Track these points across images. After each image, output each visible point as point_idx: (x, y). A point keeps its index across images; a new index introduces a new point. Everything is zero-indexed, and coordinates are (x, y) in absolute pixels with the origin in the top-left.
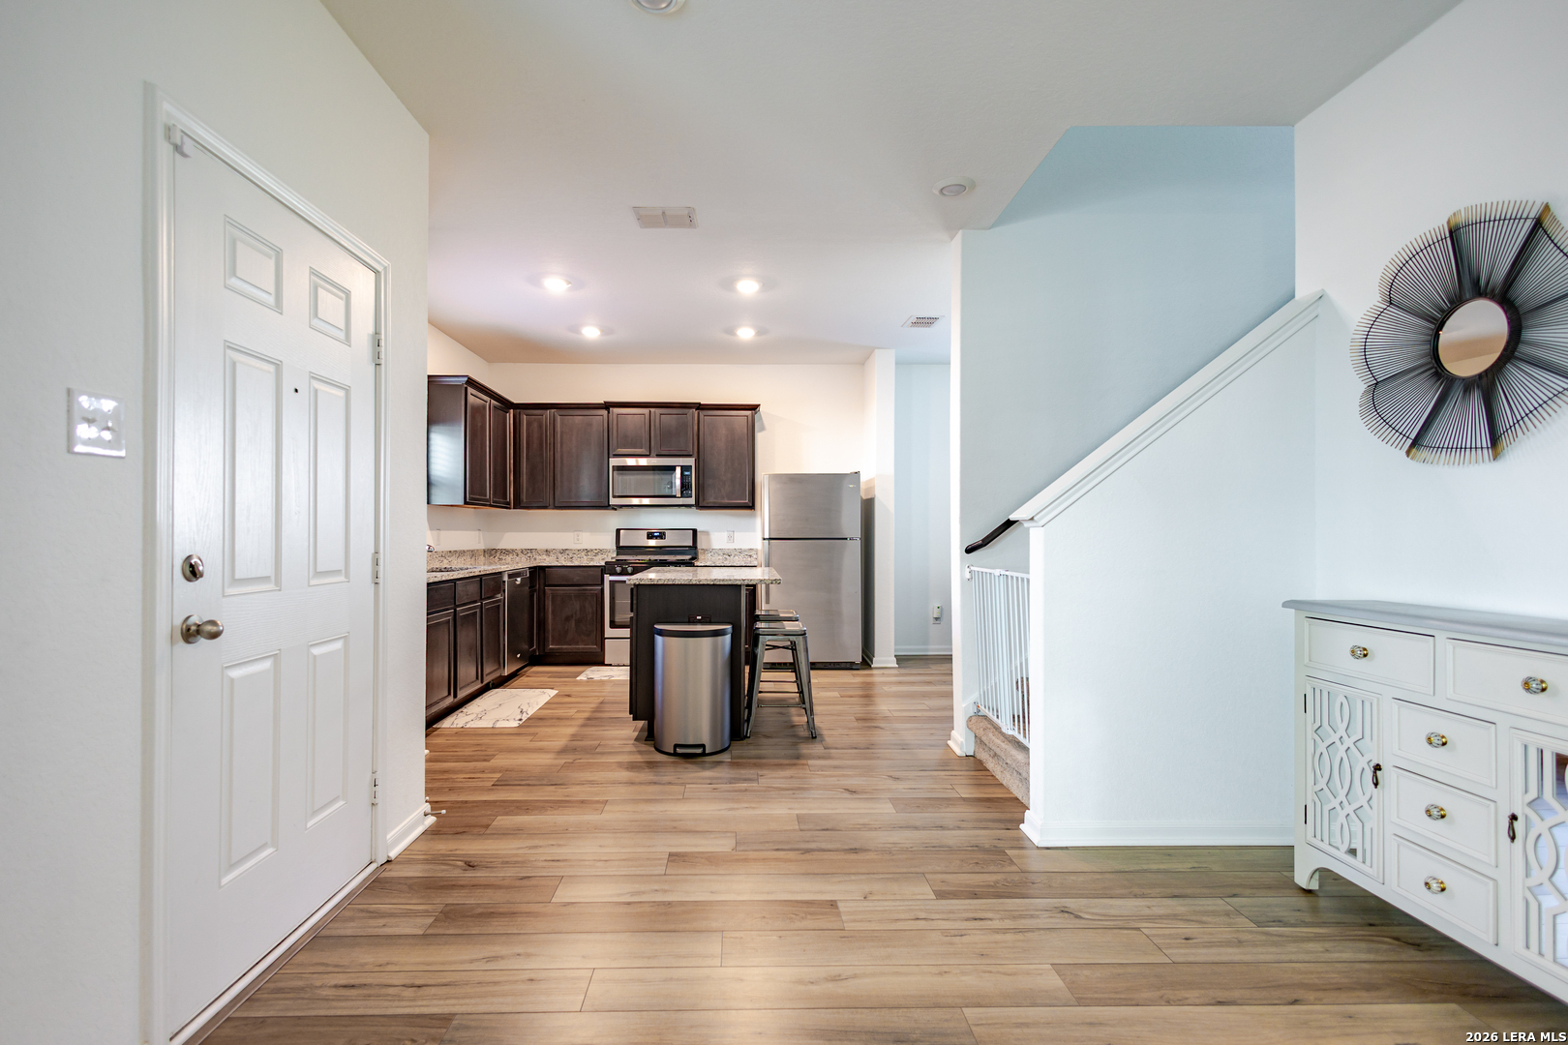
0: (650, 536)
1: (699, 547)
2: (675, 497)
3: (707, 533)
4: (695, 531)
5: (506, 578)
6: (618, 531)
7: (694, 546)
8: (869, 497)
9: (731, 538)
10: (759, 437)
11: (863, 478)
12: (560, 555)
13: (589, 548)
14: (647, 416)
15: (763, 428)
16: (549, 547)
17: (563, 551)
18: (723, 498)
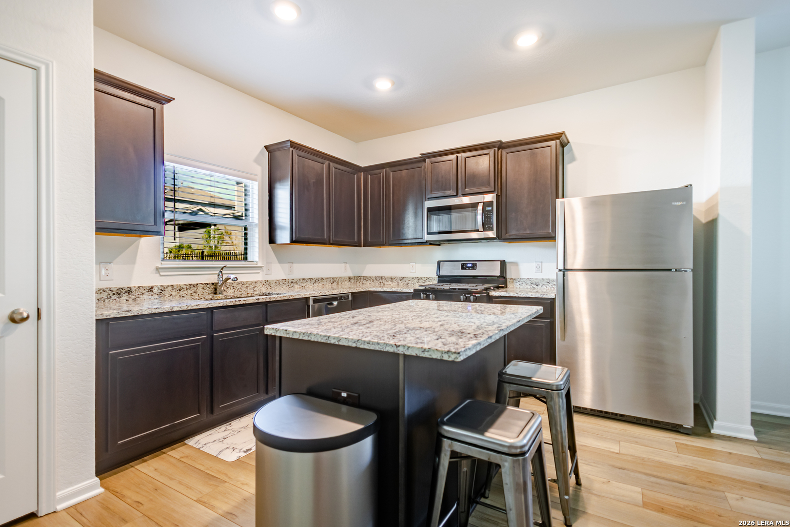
0: (464, 267)
1: (508, 276)
2: (478, 231)
3: (515, 264)
4: (503, 264)
5: (311, 303)
6: (439, 263)
7: (503, 275)
8: (710, 218)
9: (539, 268)
10: (570, 169)
11: (699, 198)
12: (400, 282)
13: (419, 276)
14: (455, 161)
15: (573, 159)
16: (393, 275)
17: (402, 279)
18: (525, 230)
